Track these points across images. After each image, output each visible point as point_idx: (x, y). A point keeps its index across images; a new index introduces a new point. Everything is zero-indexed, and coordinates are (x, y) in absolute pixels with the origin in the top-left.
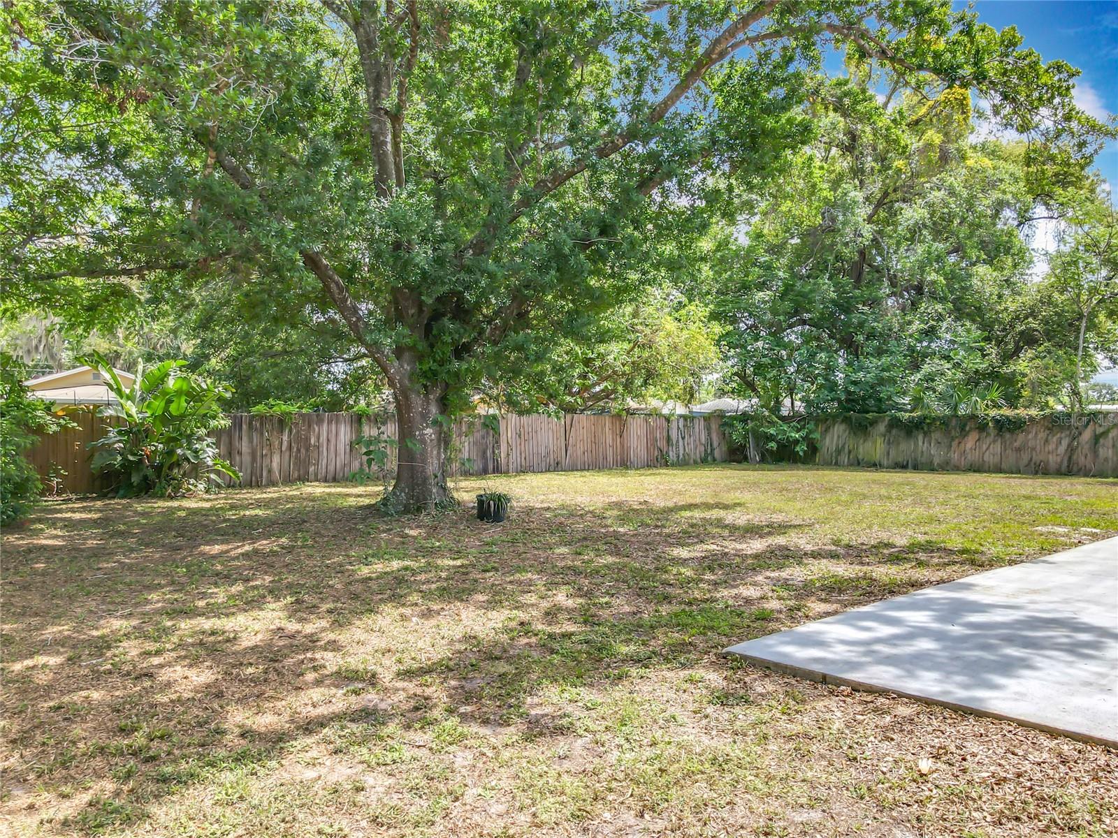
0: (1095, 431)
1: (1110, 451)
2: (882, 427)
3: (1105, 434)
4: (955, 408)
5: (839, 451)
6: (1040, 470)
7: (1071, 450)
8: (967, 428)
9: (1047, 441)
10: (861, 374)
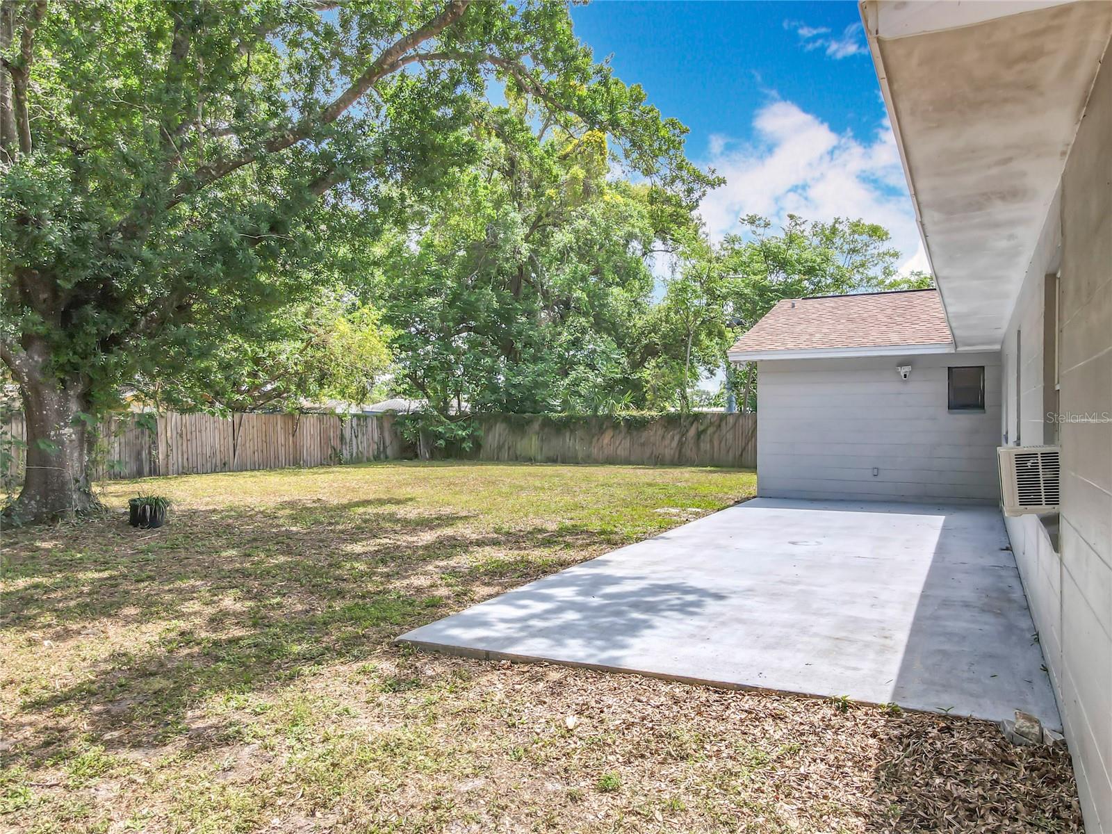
0: (698, 428)
1: (708, 445)
2: (536, 426)
3: (704, 431)
4: (596, 409)
5: (500, 448)
6: (658, 461)
7: (681, 444)
8: (604, 427)
9: (663, 437)
10: (521, 378)
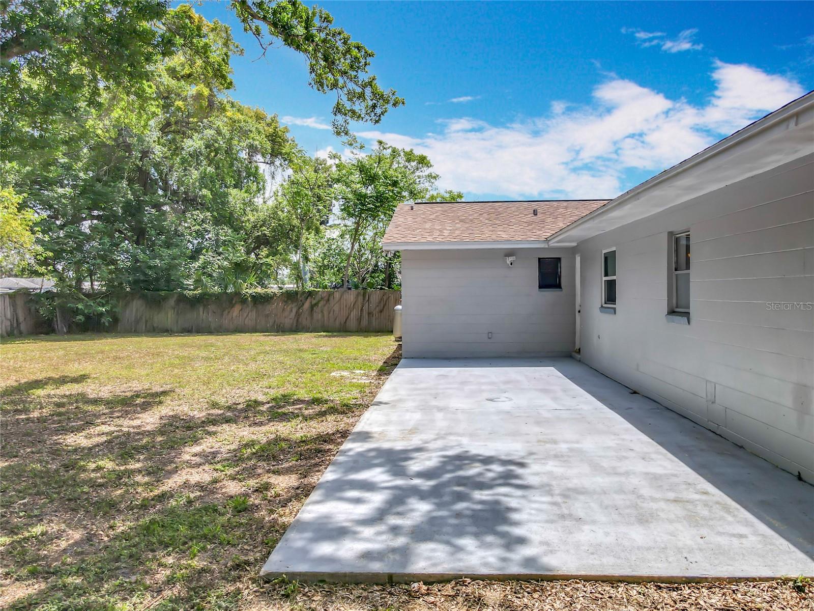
0: (311, 303)
2: (172, 302)
3: (316, 304)
4: (226, 288)
5: (137, 321)
6: (280, 330)
8: (234, 302)
9: (284, 310)
10: (157, 261)
